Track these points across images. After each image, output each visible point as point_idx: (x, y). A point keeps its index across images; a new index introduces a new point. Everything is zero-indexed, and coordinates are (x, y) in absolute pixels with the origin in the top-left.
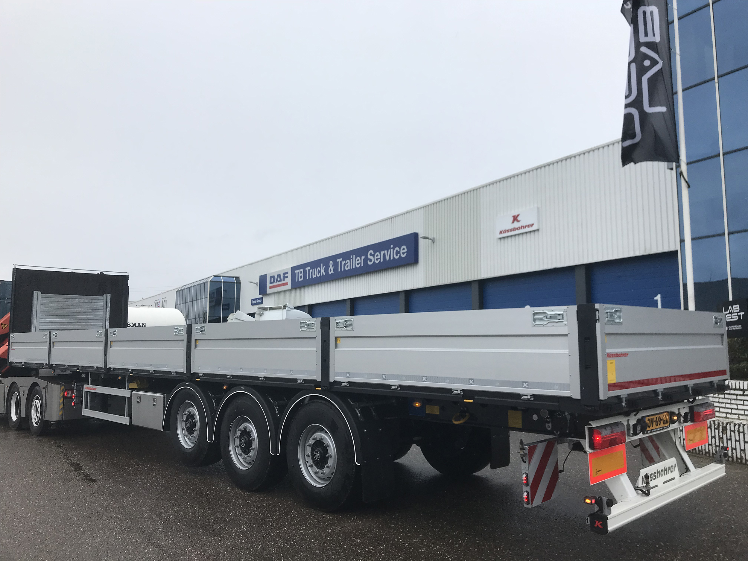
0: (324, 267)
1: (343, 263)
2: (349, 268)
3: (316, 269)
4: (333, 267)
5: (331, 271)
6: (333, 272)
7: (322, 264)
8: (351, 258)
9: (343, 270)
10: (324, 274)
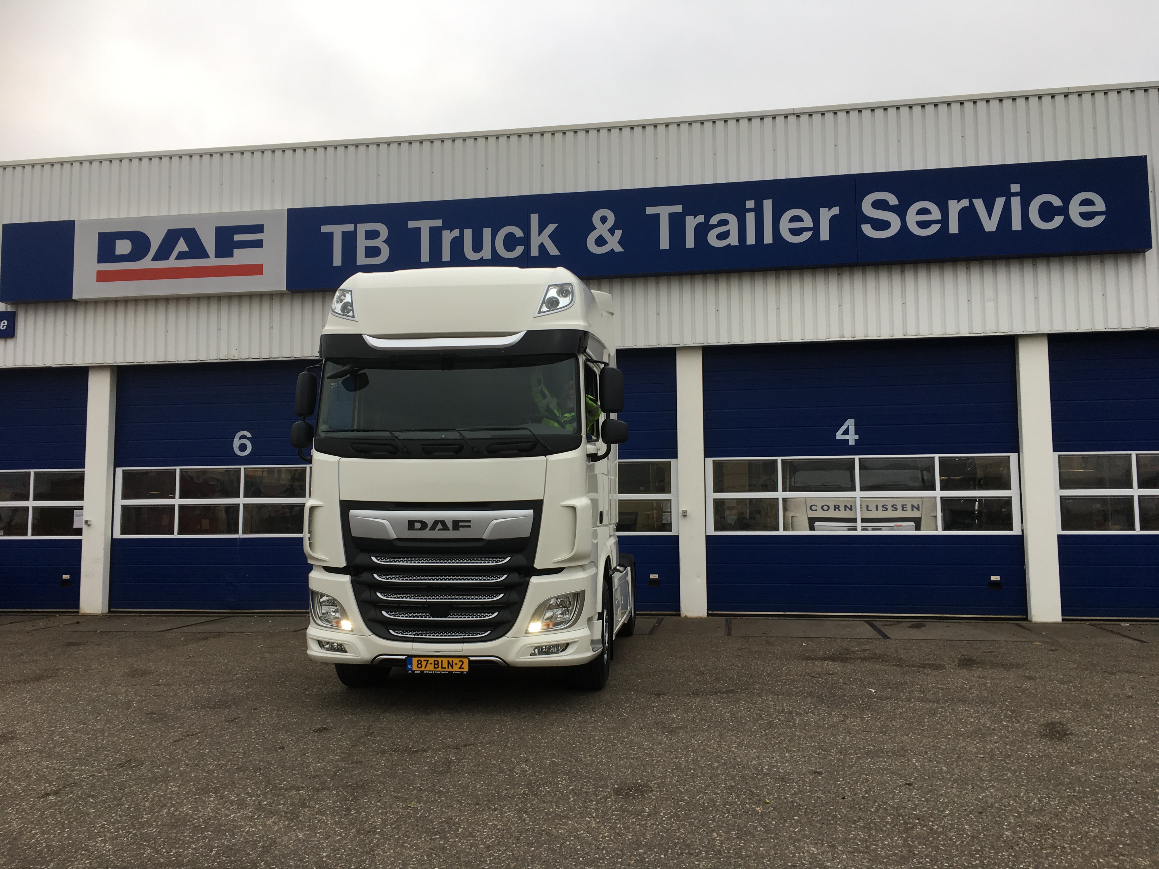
0: (551, 228)
1: (691, 223)
2: (733, 240)
3: (487, 232)
4: (619, 233)
5: (601, 241)
6: (619, 249)
7: (534, 218)
8: (750, 210)
9: (690, 243)
10: (553, 250)
